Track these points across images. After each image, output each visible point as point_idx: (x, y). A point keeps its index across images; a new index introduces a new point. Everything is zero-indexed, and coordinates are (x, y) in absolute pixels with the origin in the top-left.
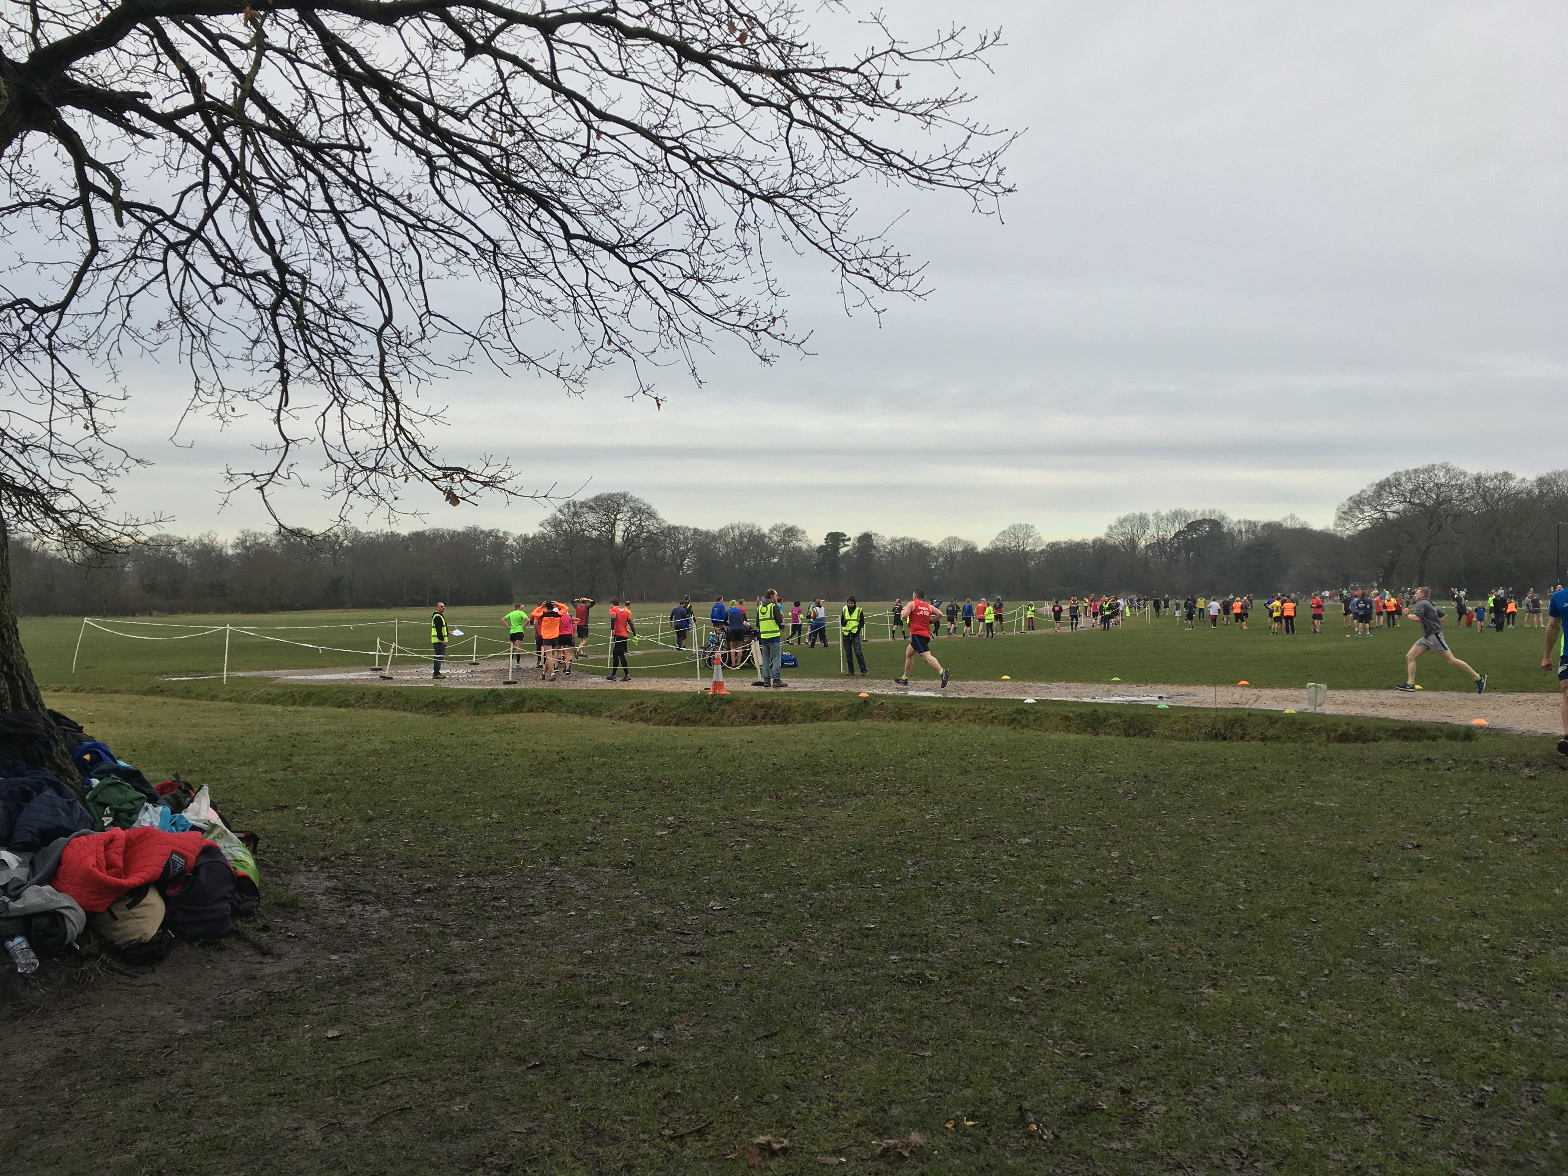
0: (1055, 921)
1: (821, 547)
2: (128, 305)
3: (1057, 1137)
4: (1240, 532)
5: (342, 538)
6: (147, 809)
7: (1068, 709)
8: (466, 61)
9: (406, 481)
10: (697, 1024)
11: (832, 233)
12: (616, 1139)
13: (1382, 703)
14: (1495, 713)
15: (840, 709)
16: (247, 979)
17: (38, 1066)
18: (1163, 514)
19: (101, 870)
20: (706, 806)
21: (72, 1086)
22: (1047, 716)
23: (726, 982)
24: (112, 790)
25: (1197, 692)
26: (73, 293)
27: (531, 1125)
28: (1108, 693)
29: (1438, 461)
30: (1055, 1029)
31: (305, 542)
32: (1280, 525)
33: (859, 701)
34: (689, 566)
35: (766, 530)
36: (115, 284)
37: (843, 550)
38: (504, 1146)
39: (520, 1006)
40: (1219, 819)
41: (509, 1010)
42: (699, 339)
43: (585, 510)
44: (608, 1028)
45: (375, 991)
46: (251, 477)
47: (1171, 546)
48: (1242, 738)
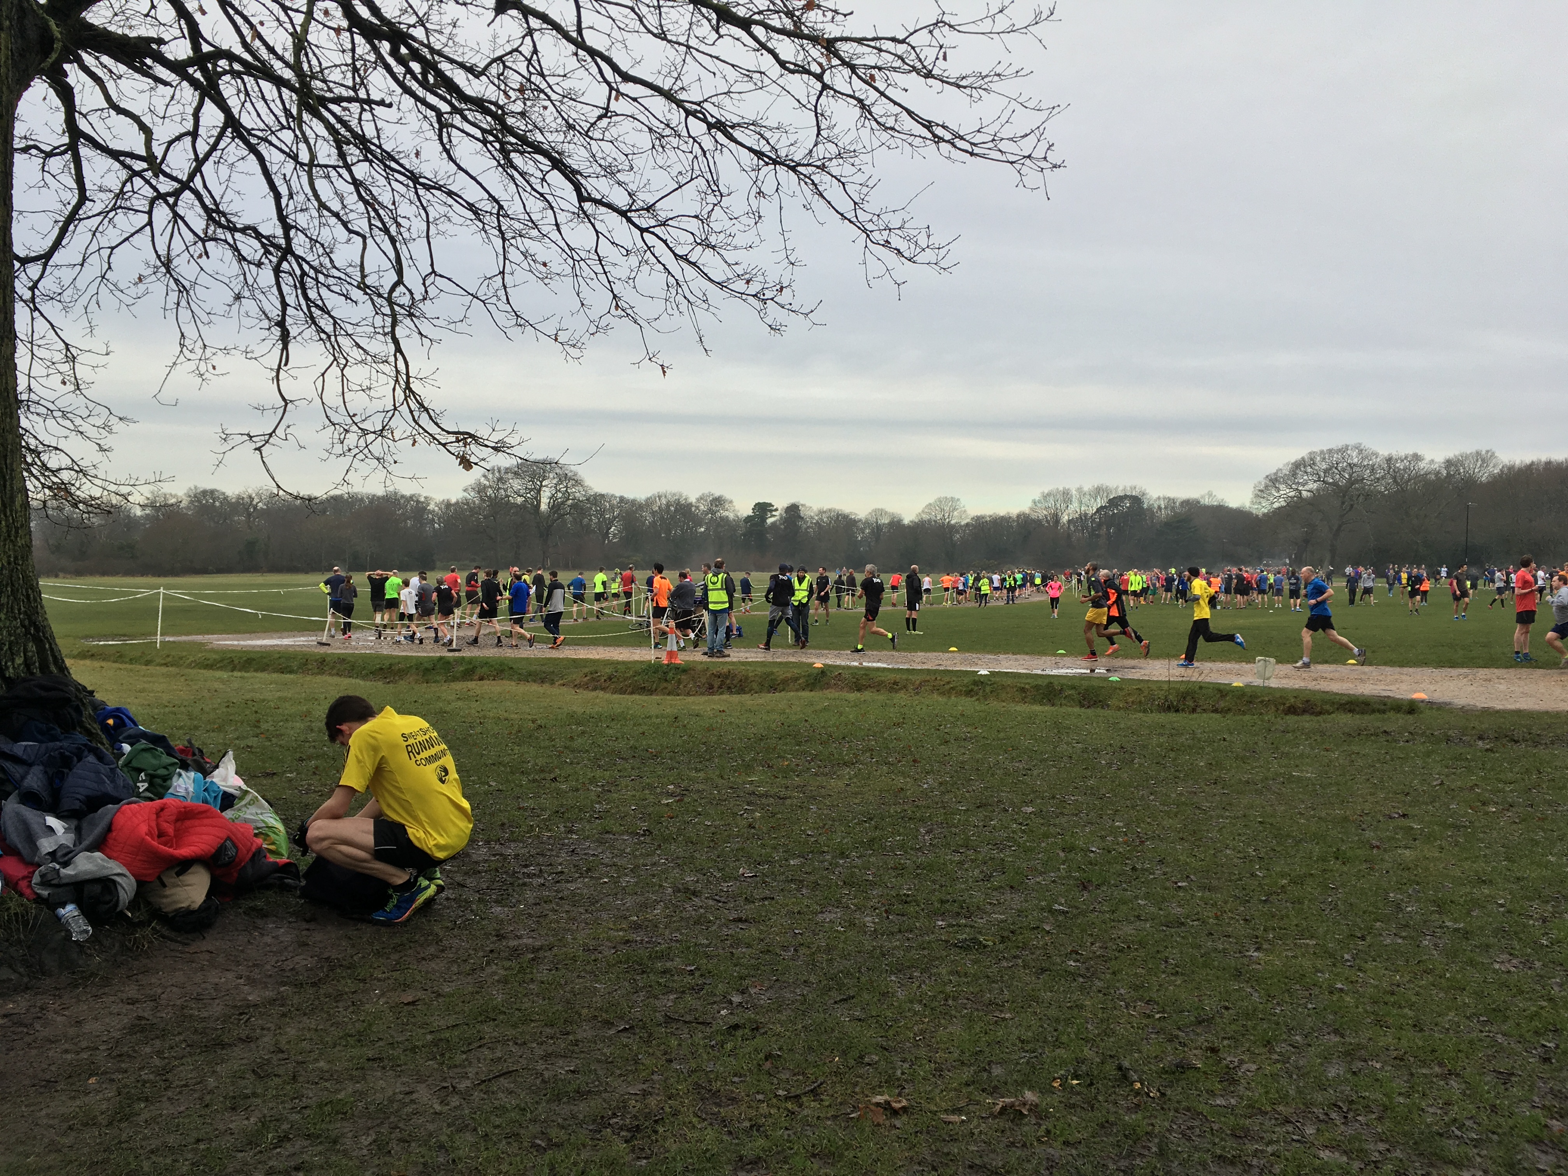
0: (1085, 888)
1: (749, 517)
2: (109, 257)
3: (1163, 1095)
4: (1160, 508)
5: (256, 501)
6: (180, 775)
7: (1024, 681)
9: (413, 445)
10: (771, 987)
11: (855, 203)
12: (734, 1100)
13: (1322, 677)
14: (1432, 688)
15: (797, 679)
16: (300, 946)
17: (117, 1035)
18: (1086, 489)
19: (153, 839)
20: (701, 775)
21: (159, 1053)
22: (1003, 687)
23: (785, 948)
24: (147, 755)
26: (57, 244)
27: (644, 1086)
28: (1057, 665)
29: (1351, 441)
30: (1122, 991)
32: (1198, 502)
33: (816, 671)
34: (614, 535)
35: (693, 499)
36: (94, 235)
37: (770, 521)
38: (624, 1107)
39: (584, 970)
40: (1207, 789)
41: (575, 975)
42: (706, 306)
43: (510, 475)
44: (683, 992)
45: (433, 957)
46: (246, 438)
47: (1093, 521)
48: (1194, 711)
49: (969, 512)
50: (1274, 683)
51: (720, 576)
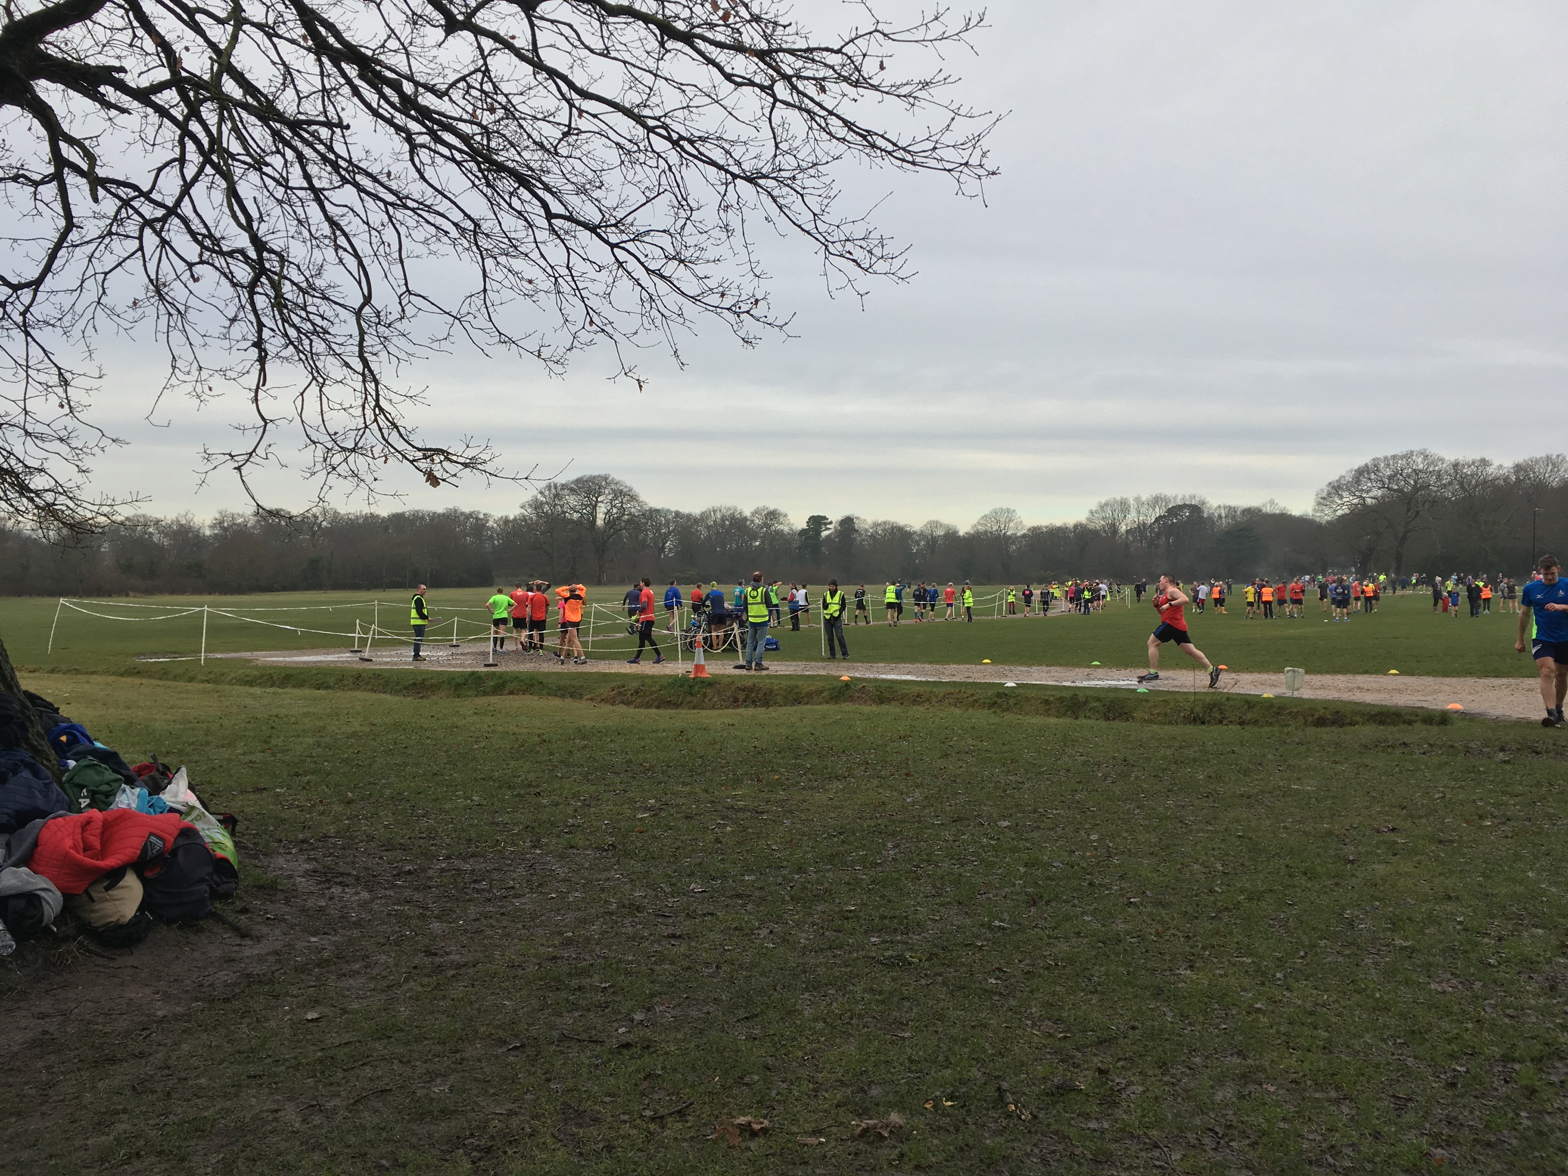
0: (1035, 903)
1: (803, 530)
2: (103, 282)
3: (1035, 1117)
4: (1220, 516)
5: (320, 519)
6: (124, 791)
7: (1049, 693)
8: (446, 37)
9: (385, 462)
10: (679, 1005)
11: (815, 215)
12: (596, 1120)
13: (1359, 688)
14: (1470, 698)
15: (822, 692)
16: (226, 962)
17: (15, 1049)
18: (1144, 498)
19: (78, 852)
20: (687, 789)
21: (48, 1068)
22: (1027, 699)
23: (707, 964)
24: (90, 772)
25: (1176, 676)
26: (47, 269)
27: (512, 1106)
28: (1088, 677)
29: (1416, 448)
30: (1034, 1010)
31: (283, 523)
32: (1260, 510)
33: (840, 684)
34: (670, 549)
35: (747, 513)
36: (90, 261)
37: (825, 534)
38: (485, 1127)
39: (500, 987)
40: (1197, 802)
41: (489, 992)
42: (681, 320)
43: (566, 492)
44: (589, 1010)
45: (355, 974)
46: (228, 457)
47: (1152, 531)
48: (1220, 722)
49: (1024, 523)
50: (1306, 694)
51: (760, 590)
